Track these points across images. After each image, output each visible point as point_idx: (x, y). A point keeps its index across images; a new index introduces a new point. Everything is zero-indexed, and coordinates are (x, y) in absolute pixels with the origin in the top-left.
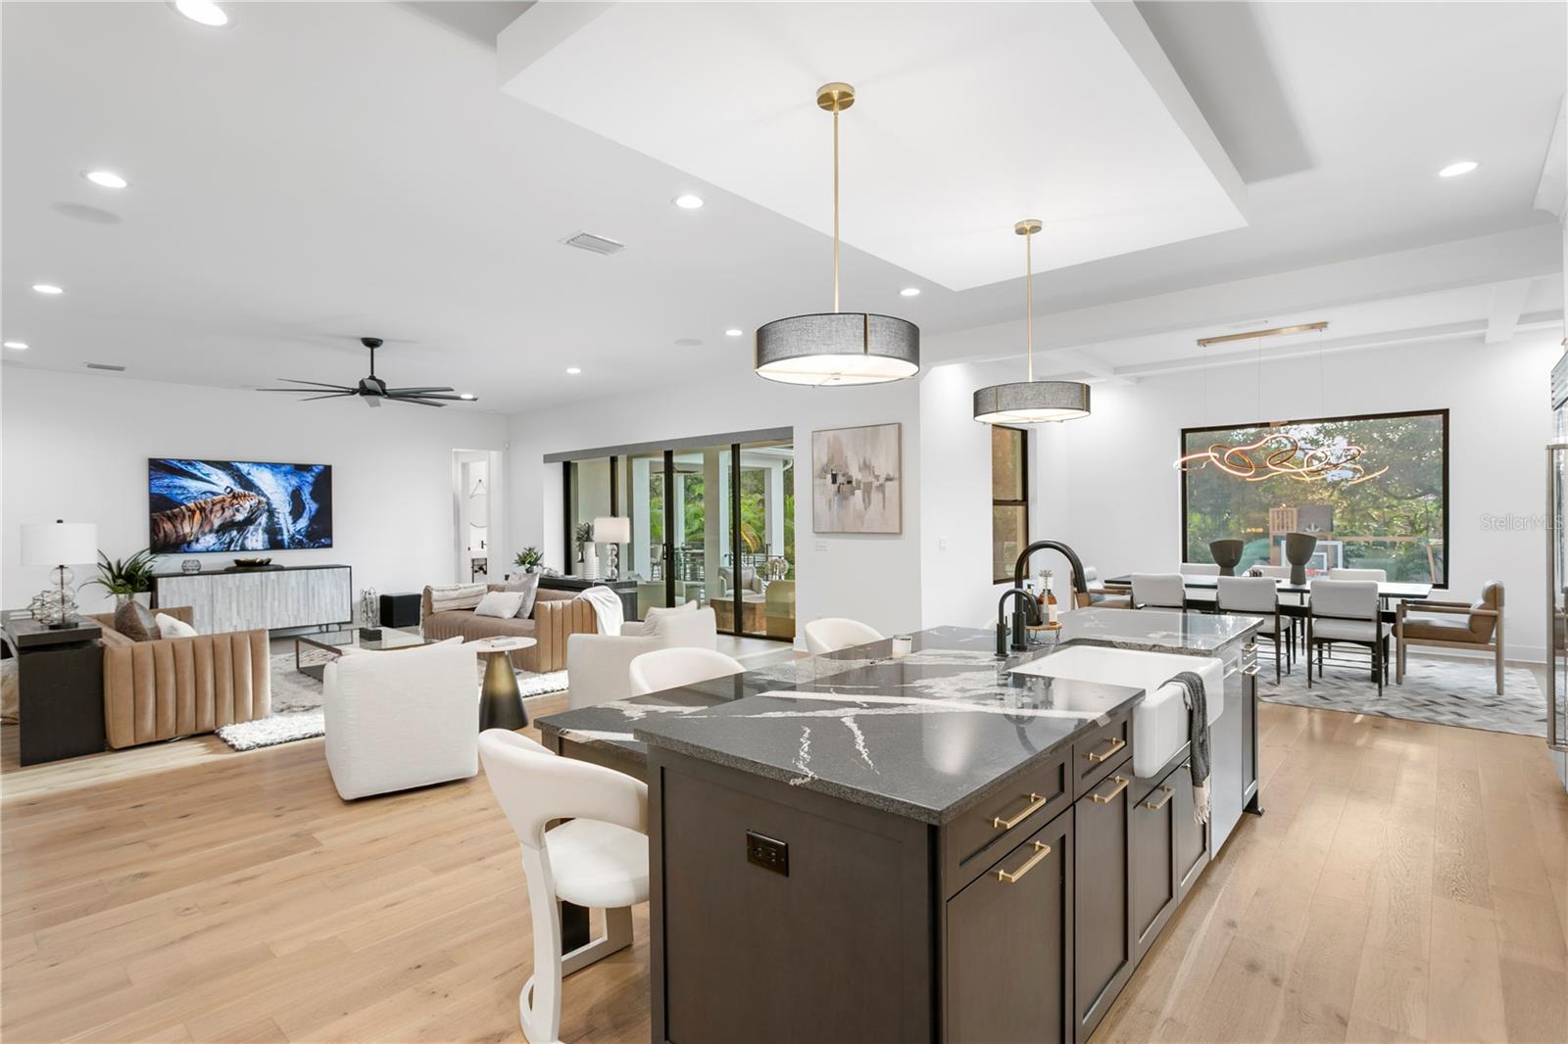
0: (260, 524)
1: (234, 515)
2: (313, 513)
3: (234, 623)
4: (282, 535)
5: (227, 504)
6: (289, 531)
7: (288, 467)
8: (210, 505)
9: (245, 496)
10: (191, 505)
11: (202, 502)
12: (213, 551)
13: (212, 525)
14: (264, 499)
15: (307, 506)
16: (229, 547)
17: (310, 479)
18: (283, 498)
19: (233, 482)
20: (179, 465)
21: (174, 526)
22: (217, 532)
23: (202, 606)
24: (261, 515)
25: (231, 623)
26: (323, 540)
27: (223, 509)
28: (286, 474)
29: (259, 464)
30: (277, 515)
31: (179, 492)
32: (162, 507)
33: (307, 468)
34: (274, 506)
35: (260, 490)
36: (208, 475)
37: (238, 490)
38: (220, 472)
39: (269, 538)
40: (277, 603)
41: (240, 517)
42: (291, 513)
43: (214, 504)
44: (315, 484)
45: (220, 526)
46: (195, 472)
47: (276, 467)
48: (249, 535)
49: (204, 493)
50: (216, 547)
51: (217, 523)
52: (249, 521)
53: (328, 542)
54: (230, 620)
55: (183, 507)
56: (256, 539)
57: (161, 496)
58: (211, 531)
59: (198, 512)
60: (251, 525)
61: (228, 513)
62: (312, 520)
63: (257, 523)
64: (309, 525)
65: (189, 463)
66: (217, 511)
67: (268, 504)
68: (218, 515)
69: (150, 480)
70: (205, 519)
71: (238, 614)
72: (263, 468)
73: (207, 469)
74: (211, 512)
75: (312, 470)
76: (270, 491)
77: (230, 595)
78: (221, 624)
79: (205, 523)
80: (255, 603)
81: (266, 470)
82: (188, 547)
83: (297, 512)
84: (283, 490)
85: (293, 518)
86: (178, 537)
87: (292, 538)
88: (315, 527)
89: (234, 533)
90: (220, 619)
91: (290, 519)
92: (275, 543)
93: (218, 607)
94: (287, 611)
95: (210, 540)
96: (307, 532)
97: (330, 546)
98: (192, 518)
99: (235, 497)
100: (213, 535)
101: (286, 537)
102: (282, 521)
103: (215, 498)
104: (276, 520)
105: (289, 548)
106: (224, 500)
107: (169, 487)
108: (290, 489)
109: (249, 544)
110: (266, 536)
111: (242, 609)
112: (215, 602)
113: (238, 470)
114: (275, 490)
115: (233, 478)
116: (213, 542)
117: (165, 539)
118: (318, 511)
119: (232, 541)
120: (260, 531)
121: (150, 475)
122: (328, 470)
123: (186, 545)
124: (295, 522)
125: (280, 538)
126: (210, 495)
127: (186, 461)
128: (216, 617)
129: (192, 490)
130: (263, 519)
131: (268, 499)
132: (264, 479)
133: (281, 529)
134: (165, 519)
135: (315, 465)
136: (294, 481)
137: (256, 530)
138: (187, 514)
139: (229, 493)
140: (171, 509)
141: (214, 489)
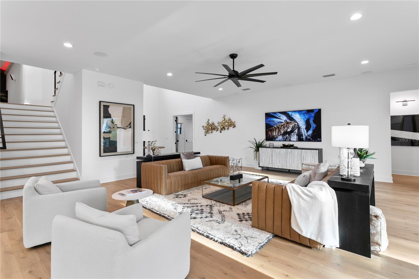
0: (295, 132)
1: (287, 129)
2: (314, 128)
3: (278, 165)
4: (303, 136)
5: (285, 126)
6: (305, 135)
7: (305, 111)
8: (280, 126)
9: (290, 123)
10: (275, 126)
11: (278, 125)
12: (281, 141)
13: (281, 133)
14: (296, 123)
15: (312, 126)
16: (286, 140)
17: (313, 115)
18: (303, 123)
19: (287, 118)
20: (272, 114)
21: (271, 133)
22: (282, 135)
23: (269, 158)
24: (295, 129)
25: (277, 165)
26: (318, 139)
27: (284, 128)
28: (304, 114)
29: (295, 111)
30: (301, 129)
31: (272, 122)
32: (269, 127)
33: (312, 111)
34: (300, 126)
35: (295, 120)
36: (280, 117)
37: (288, 121)
38: (283, 115)
39: (298, 137)
40: (291, 161)
41: (289, 130)
42: (306, 128)
43: (281, 126)
44: (315, 117)
45: (283, 133)
46: (276, 116)
47: (300, 112)
48: (292, 136)
49: (279, 122)
50: (282, 140)
51: (282, 132)
52: (292, 131)
53: (320, 140)
54: (277, 163)
55: (273, 127)
56: (294, 137)
57: (268, 124)
58: (281, 135)
59: (277, 128)
60: (292, 133)
61: (285, 129)
62: (313, 131)
63: (294, 132)
64: (313, 133)
65: (275, 113)
66: (282, 128)
67: (298, 125)
68: (283, 129)
69: (266, 119)
70: (279, 131)
71: (279, 162)
72: (296, 113)
73: (280, 115)
74: (281, 128)
75: (314, 112)
76: (299, 120)
77: (277, 155)
78: (274, 164)
79: (279, 132)
80: (284, 159)
81: (297, 113)
82: (275, 139)
83: (308, 129)
84: (303, 120)
85: (306, 130)
86: (272, 136)
87: (306, 138)
88: (315, 134)
89: (287, 135)
90: (274, 163)
91: (305, 131)
92: (300, 139)
93: (274, 159)
94: (294, 163)
95: (280, 137)
96: (312, 135)
97: (321, 141)
98: (276, 130)
99: (288, 123)
100: (281, 136)
101: (304, 137)
102: (303, 131)
103: (282, 124)
104: (301, 131)
105: (305, 141)
106: (284, 125)
107: (270, 121)
108: (305, 120)
109: (292, 139)
110: (297, 137)
111: (280, 161)
112: (273, 157)
113: (288, 114)
114: (300, 120)
115: (287, 117)
116: (281, 138)
117: (269, 137)
118: (316, 127)
119: (287, 138)
120: (295, 135)
121: (266, 118)
122: (320, 110)
123: (274, 139)
124: (307, 132)
125: (302, 137)
126: (280, 123)
127: (274, 113)
128: (273, 162)
129: (276, 122)
130: (296, 131)
131: (298, 123)
132: (297, 117)
133: (302, 134)
134: (269, 131)
135: (315, 109)
136: (307, 116)
137: (294, 135)
138: (275, 129)
139: (286, 122)
140: (270, 128)
141: (282, 121)
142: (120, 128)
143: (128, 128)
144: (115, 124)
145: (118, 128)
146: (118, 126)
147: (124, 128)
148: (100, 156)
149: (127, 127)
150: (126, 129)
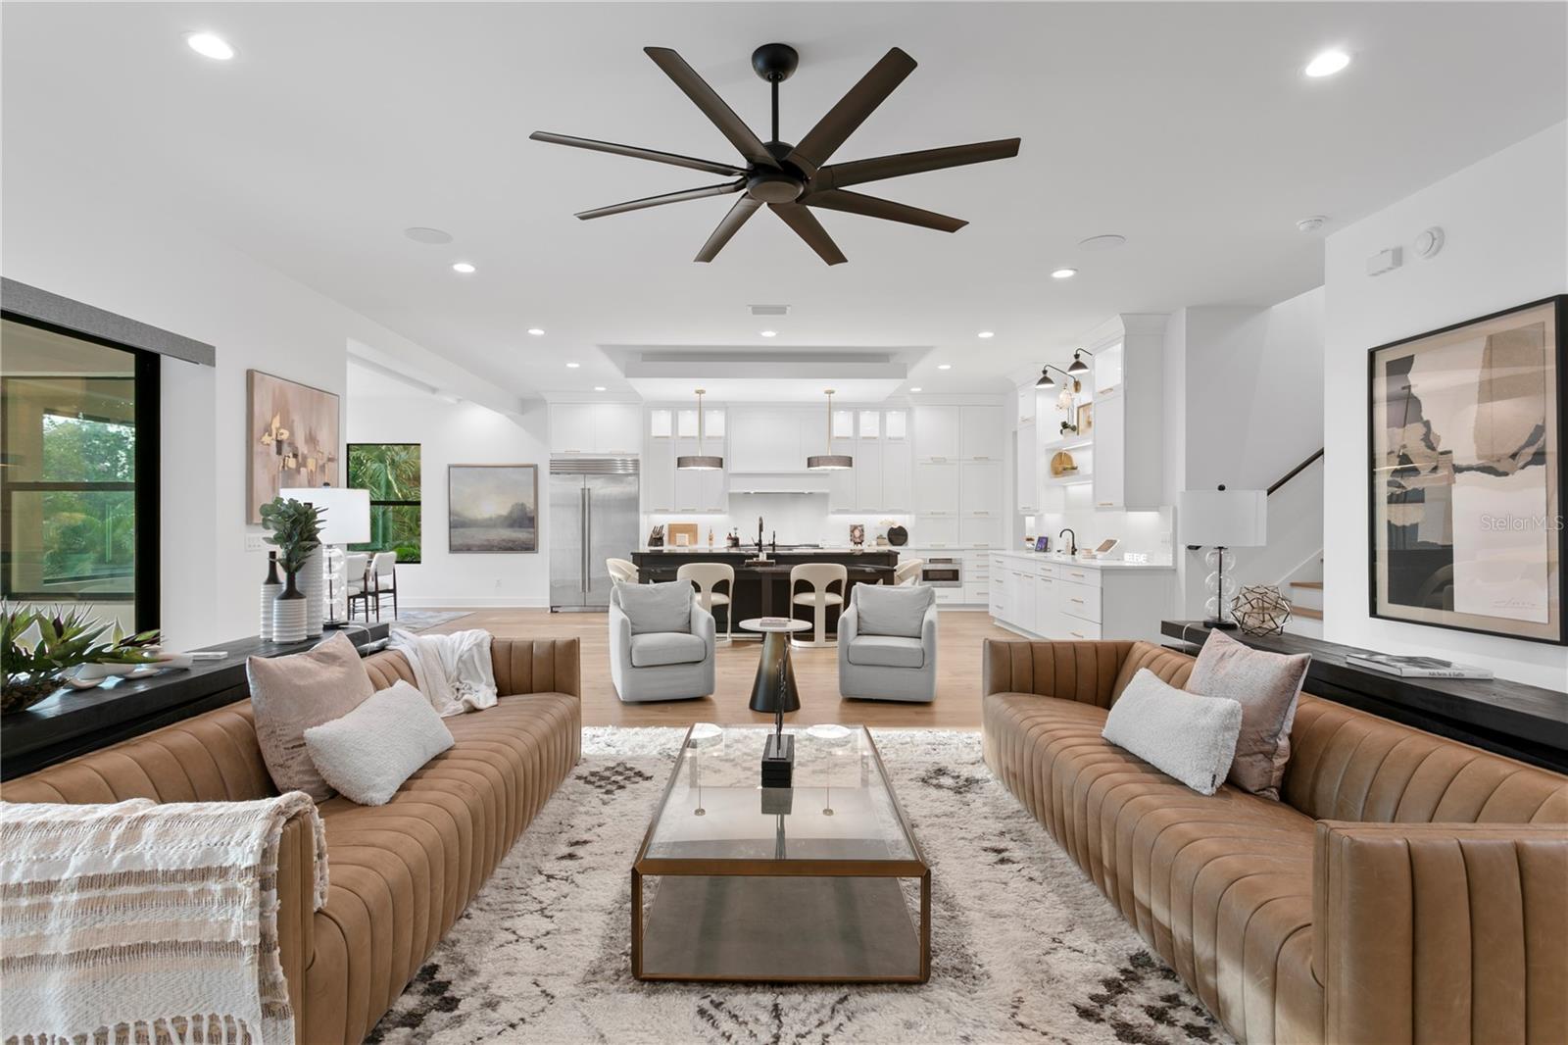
142: (1469, 469)
143: (1523, 468)
144: (1440, 449)
145: (1458, 469)
146: (1459, 459)
147: (1495, 465)
148: (1373, 613)
149: (1514, 456)
150: (1506, 474)
